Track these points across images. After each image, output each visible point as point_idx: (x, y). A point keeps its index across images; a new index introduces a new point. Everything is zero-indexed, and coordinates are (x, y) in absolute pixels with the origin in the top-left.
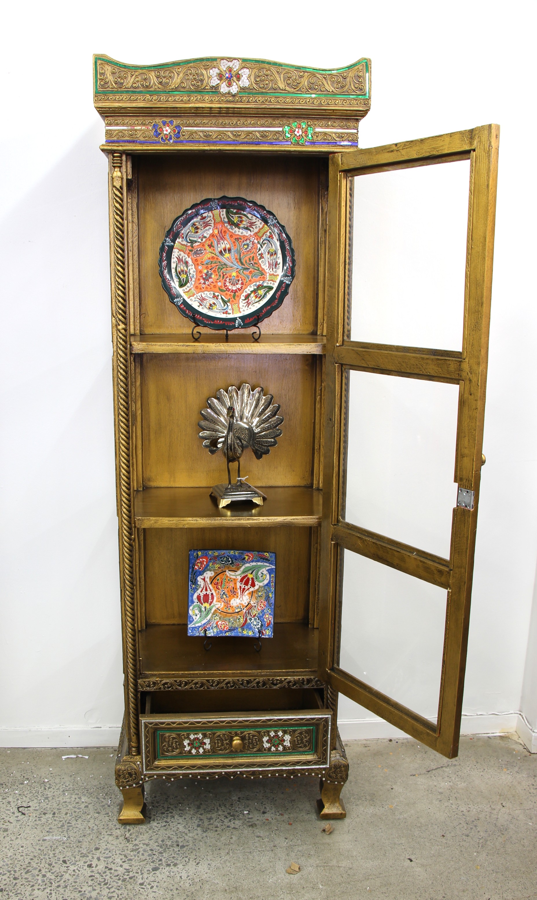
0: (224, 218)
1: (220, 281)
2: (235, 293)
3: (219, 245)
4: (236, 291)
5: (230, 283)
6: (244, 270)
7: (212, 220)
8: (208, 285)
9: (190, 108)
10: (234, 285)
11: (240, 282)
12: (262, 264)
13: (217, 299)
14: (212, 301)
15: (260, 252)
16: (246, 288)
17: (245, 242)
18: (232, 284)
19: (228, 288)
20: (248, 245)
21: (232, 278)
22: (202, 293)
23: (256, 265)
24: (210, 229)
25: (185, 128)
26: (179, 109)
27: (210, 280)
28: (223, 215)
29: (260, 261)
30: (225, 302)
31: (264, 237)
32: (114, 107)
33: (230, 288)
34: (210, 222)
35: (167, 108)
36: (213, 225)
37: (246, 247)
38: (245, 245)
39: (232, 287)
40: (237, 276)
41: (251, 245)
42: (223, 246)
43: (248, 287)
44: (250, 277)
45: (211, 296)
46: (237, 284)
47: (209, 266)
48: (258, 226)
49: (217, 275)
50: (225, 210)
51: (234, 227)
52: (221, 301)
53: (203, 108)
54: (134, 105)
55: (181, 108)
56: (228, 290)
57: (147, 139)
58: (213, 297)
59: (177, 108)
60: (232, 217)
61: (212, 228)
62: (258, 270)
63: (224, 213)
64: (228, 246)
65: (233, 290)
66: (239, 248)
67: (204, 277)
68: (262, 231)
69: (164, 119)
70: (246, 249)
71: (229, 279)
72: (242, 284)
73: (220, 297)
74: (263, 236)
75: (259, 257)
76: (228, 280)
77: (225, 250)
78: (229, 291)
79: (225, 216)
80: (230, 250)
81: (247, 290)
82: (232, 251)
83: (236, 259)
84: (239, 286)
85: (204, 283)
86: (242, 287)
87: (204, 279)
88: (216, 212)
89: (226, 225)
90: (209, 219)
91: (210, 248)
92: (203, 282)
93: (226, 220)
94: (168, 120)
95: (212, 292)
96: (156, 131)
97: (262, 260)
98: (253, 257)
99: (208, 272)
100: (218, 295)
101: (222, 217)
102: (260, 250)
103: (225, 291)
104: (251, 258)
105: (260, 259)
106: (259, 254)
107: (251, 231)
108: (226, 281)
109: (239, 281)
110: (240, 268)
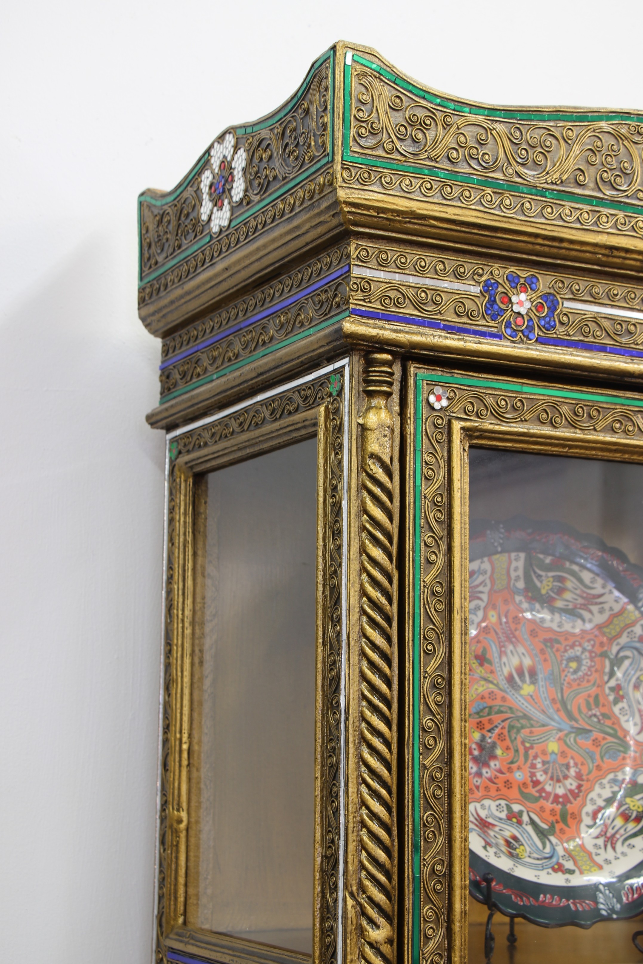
0: (517, 578)
1: (519, 768)
2: (564, 804)
3: (504, 659)
4: (565, 800)
5: (545, 772)
6: (577, 734)
7: (488, 582)
8: (490, 780)
9: (596, 245)
10: (559, 781)
11: (572, 772)
12: (623, 719)
13: (520, 823)
14: (509, 831)
15: (612, 683)
16: (591, 789)
17: (571, 653)
18: (552, 778)
19: (543, 790)
20: (577, 659)
21: (548, 758)
22: (478, 805)
23: (608, 722)
24: (478, 608)
25: (567, 304)
26: (565, 245)
27: (492, 764)
28: (516, 569)
29: (616, 709)
30: (542, 834)
31: (624, 640)
32: (393, 211)
33: (548, 788)
34: (481, 588)
35: (537, 236)
36: (485, 597)
37: (574, 665)
38: (570, 660)
39: (554, 787)
40: (563, 754)
41: (586, 662)
42: (515, 661)
43: (597, 789)
44: (597, 756)
45: (503, 815)
46: (566, 777)
47: (485, 720)
48: (606, 606)
49: (508, 748)
50: (522, 555)
51: (537, 606)
52: (529, 829)
53: (627, 251)
54: (451, 213)
55: (572, 242)
56: (543, 794)
57: (465, 320)
58: (509, 818)
59: (561, 240)
60: (539, 576)
61: (482, 605)
62: (615, 736)
63: (521, 564)
64: (527, 662)
65: (557, 796)
66: (556, 671)
67: (476, 753)
68: (619, 623)
69: (512, 269)
70: (575, 672)
71: (544, 763)
72: (579, 776)
73: (525, 818)
74: (619, 635)
75: (611, 698)
76: (539, 766)
77: (520, 671)
78: (546, 799)
79: (521, 573)
80: (533, 673)
81: (592, 795)
82: (540, 676)
83: (553, 701)
84: (571, 784)
85: (479, 774)
86: (579, 787)
87: (476, 760)
88: (501, 559)
89: (518, 598)
90: (481, 578)
91: (481, 665)
92: (475, 769)
93: (521, 585)
94: (524, 273)
95: (503, 802)
96: (492, 302)
97: (620, 705)
98: (597, 697)
99: (483, 738)
100: (521, 813)
101: (513, 574)
102: (612, 674)
103: (537, 800)
104: (591, 700)
105: (616, 702)
106: (612, 689)
107: (583, 620)
108: (533, 766)
109: (568, 767)
110: (567, 729)
